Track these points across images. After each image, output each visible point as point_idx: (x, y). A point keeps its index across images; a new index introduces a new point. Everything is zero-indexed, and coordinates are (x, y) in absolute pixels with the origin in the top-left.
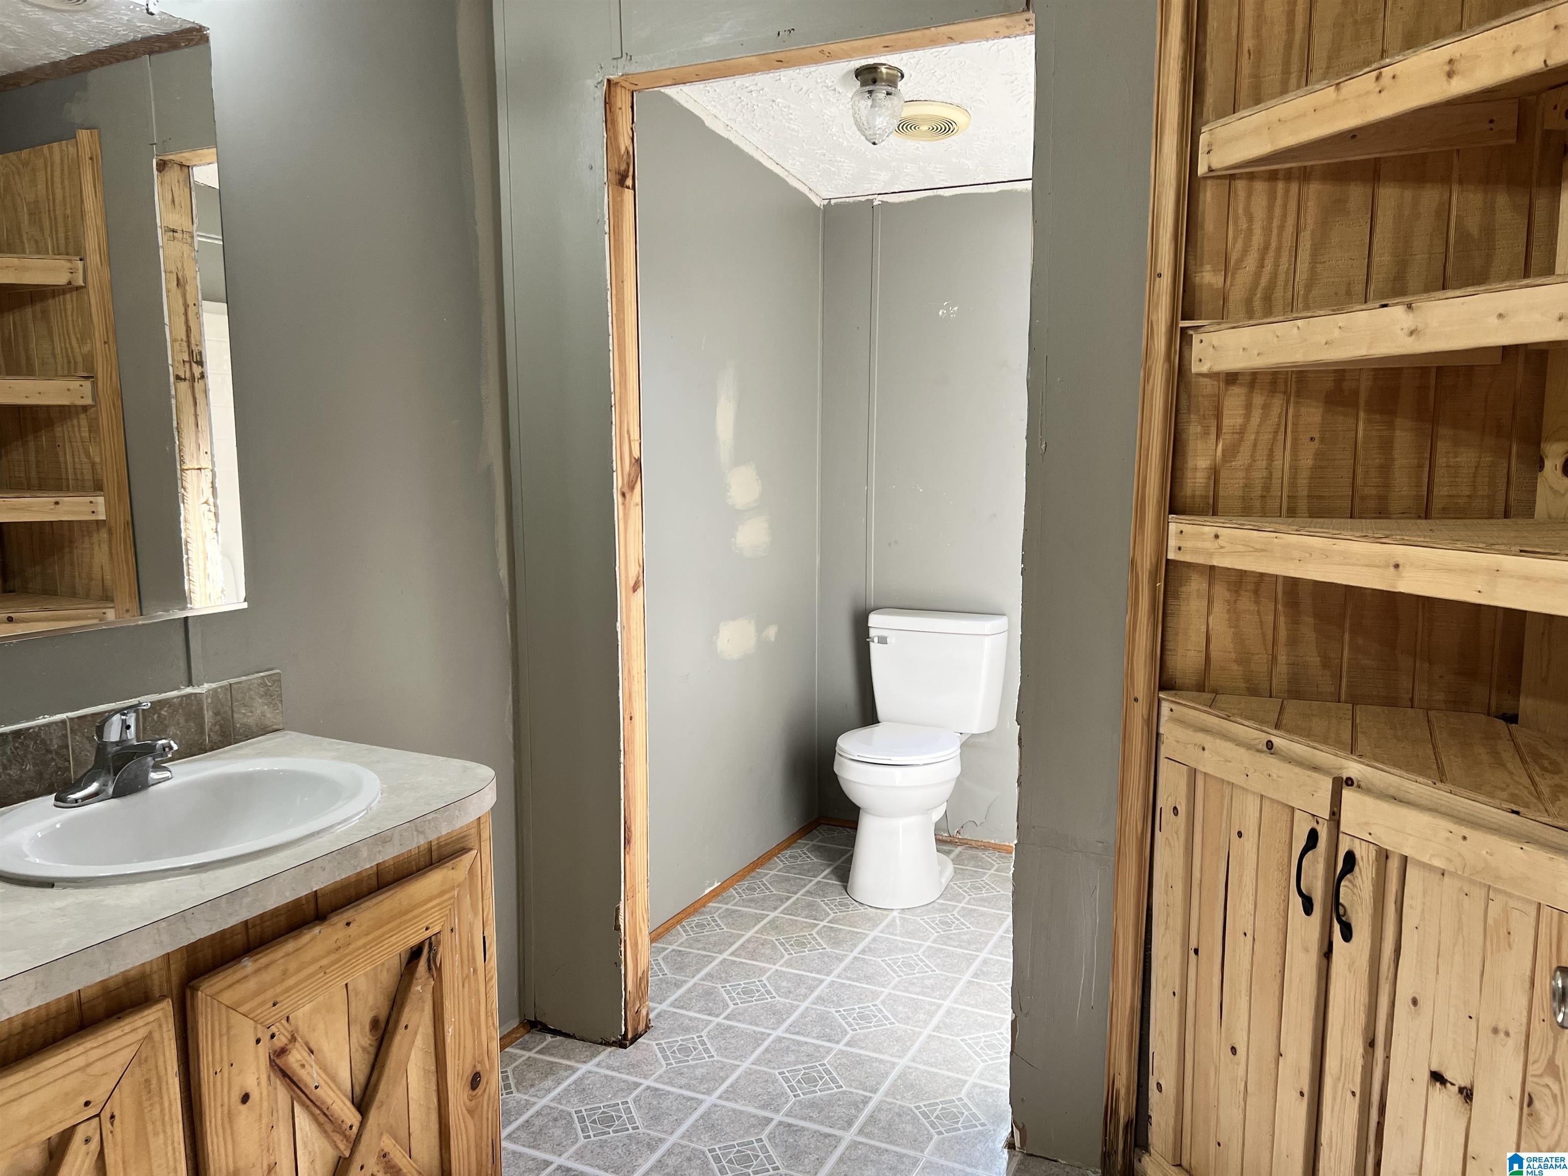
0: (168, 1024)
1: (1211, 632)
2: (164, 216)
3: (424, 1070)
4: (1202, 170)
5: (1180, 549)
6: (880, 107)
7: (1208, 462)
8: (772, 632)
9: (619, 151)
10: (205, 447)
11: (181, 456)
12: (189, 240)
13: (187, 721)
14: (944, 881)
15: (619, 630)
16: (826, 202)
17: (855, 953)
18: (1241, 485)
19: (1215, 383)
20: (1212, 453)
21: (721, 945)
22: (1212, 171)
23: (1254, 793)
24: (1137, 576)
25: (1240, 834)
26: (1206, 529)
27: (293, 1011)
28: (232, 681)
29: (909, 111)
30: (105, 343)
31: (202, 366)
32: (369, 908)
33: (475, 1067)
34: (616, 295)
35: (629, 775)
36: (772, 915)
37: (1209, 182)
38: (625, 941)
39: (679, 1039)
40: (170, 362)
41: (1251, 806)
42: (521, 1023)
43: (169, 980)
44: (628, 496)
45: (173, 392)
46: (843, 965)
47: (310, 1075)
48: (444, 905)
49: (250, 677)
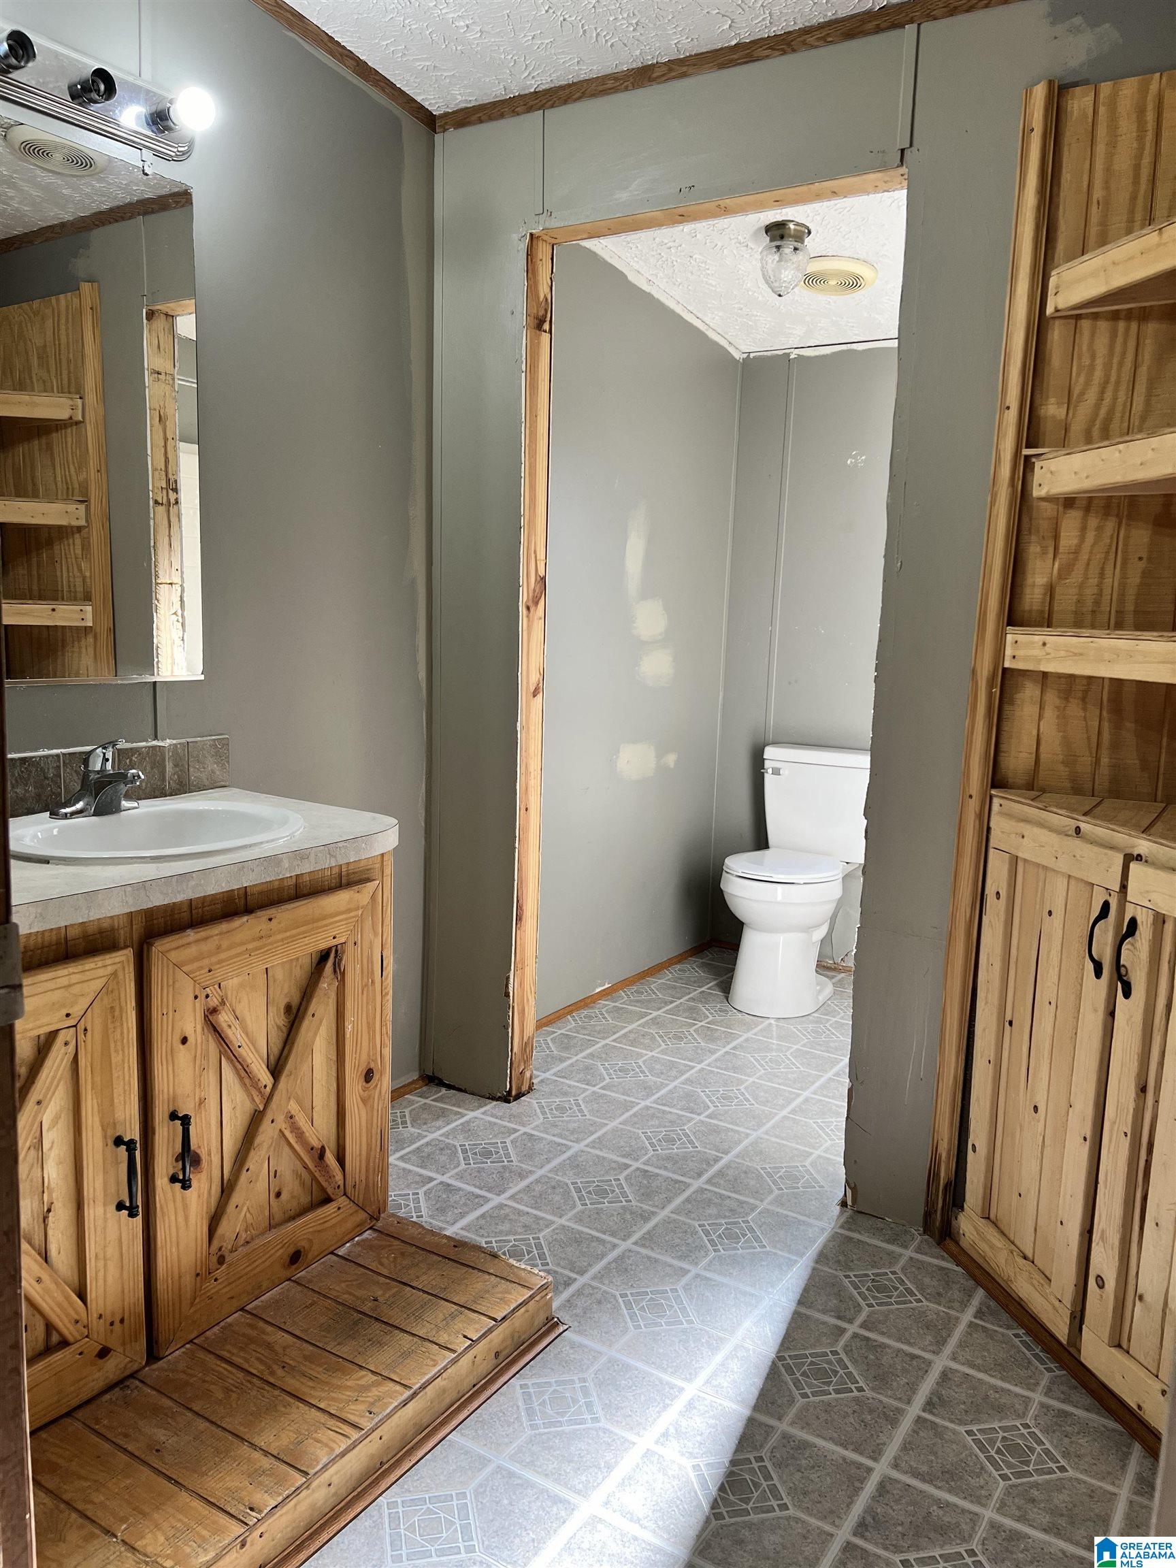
0: (129, 967)
1: (1042, 736)
2: (151, 360)
3: (327, 1058)
4: (1049, 310)
5: (1014, 657)
6: (786, 261)
7: (1045, 580)
8: (671, 759)
9: (539, 298)
10: (176, 565)
11: (156, 571)
12: (171, 382)
13: (152, 768)
14: (822, 998)
15: (519, 729)
16: (745, 355)
17: (727, 1049)
18: (1075, 600)
19: (1056, 507)
20: (1049, 571)
21: (605, 1033)
22: (1058, 311)
23: (1063, 874)
24: (977, 682)
25: (1050, 913)
26: (1037, 638)
27: (224, 980)
28: (189, 740)
29: (814, 267)
30: (98, 471)
31: (177, 493)
32: (288, 910)
33: (369, 1063)
34: (530, 427)
35: (523, 860)
36: (655, 1014)
37: (1057, 322)
38: (513, 1007)
39: (557, 1100)
40: (151, 488)
41: (1061, 884)
42: (420, 1077)
43: (132, 938)
44: (532, 609)
45: (152, 516)
46: (714, 1057)
47: (235, 1035)
48: (350, 921)
49: (205, 739)
